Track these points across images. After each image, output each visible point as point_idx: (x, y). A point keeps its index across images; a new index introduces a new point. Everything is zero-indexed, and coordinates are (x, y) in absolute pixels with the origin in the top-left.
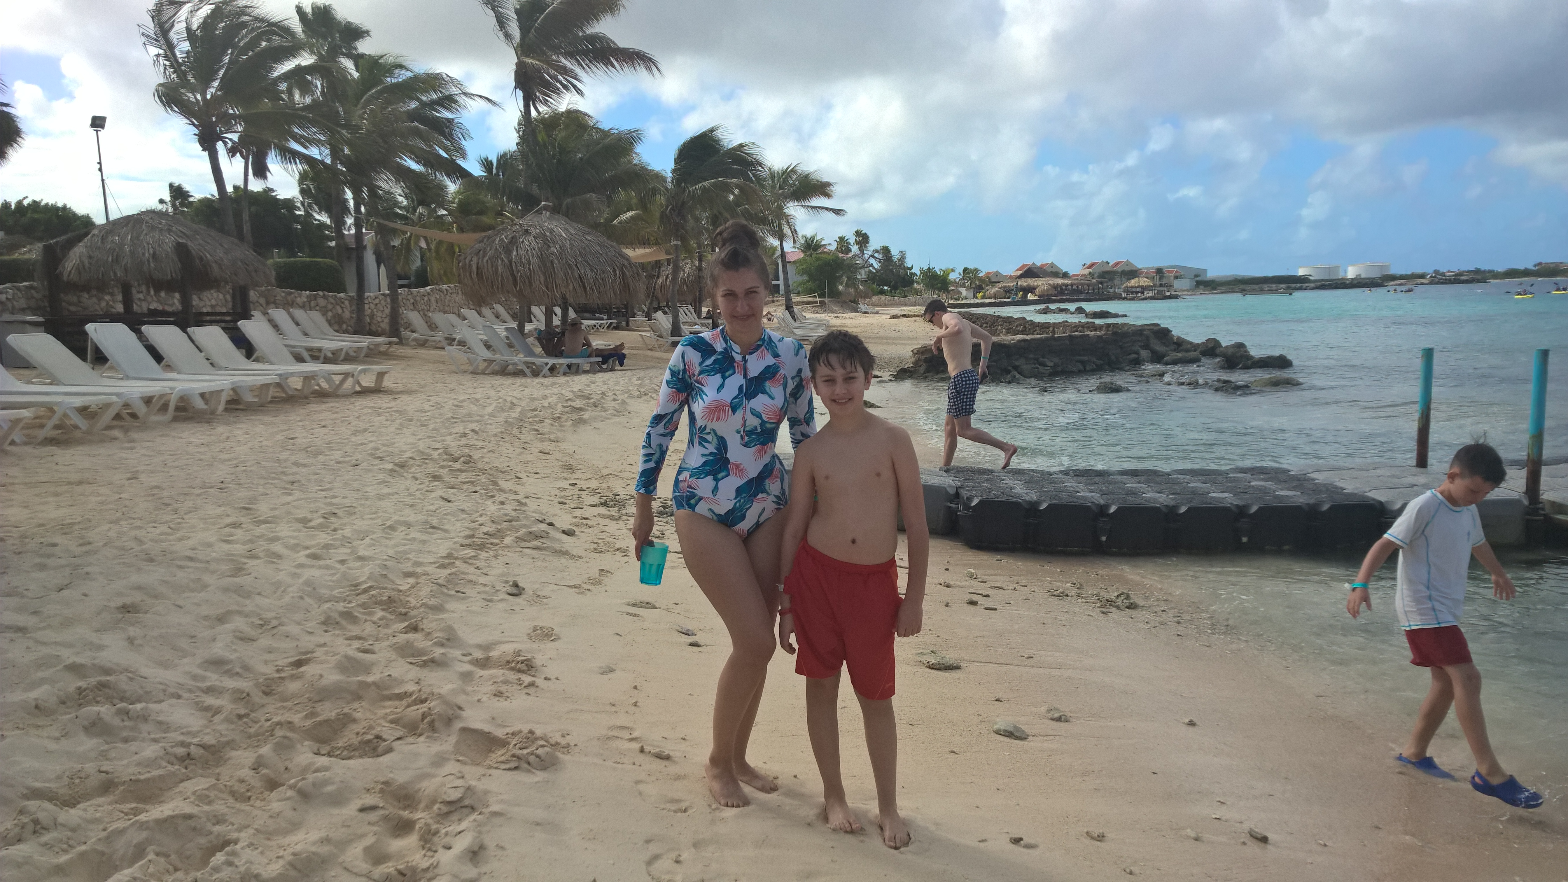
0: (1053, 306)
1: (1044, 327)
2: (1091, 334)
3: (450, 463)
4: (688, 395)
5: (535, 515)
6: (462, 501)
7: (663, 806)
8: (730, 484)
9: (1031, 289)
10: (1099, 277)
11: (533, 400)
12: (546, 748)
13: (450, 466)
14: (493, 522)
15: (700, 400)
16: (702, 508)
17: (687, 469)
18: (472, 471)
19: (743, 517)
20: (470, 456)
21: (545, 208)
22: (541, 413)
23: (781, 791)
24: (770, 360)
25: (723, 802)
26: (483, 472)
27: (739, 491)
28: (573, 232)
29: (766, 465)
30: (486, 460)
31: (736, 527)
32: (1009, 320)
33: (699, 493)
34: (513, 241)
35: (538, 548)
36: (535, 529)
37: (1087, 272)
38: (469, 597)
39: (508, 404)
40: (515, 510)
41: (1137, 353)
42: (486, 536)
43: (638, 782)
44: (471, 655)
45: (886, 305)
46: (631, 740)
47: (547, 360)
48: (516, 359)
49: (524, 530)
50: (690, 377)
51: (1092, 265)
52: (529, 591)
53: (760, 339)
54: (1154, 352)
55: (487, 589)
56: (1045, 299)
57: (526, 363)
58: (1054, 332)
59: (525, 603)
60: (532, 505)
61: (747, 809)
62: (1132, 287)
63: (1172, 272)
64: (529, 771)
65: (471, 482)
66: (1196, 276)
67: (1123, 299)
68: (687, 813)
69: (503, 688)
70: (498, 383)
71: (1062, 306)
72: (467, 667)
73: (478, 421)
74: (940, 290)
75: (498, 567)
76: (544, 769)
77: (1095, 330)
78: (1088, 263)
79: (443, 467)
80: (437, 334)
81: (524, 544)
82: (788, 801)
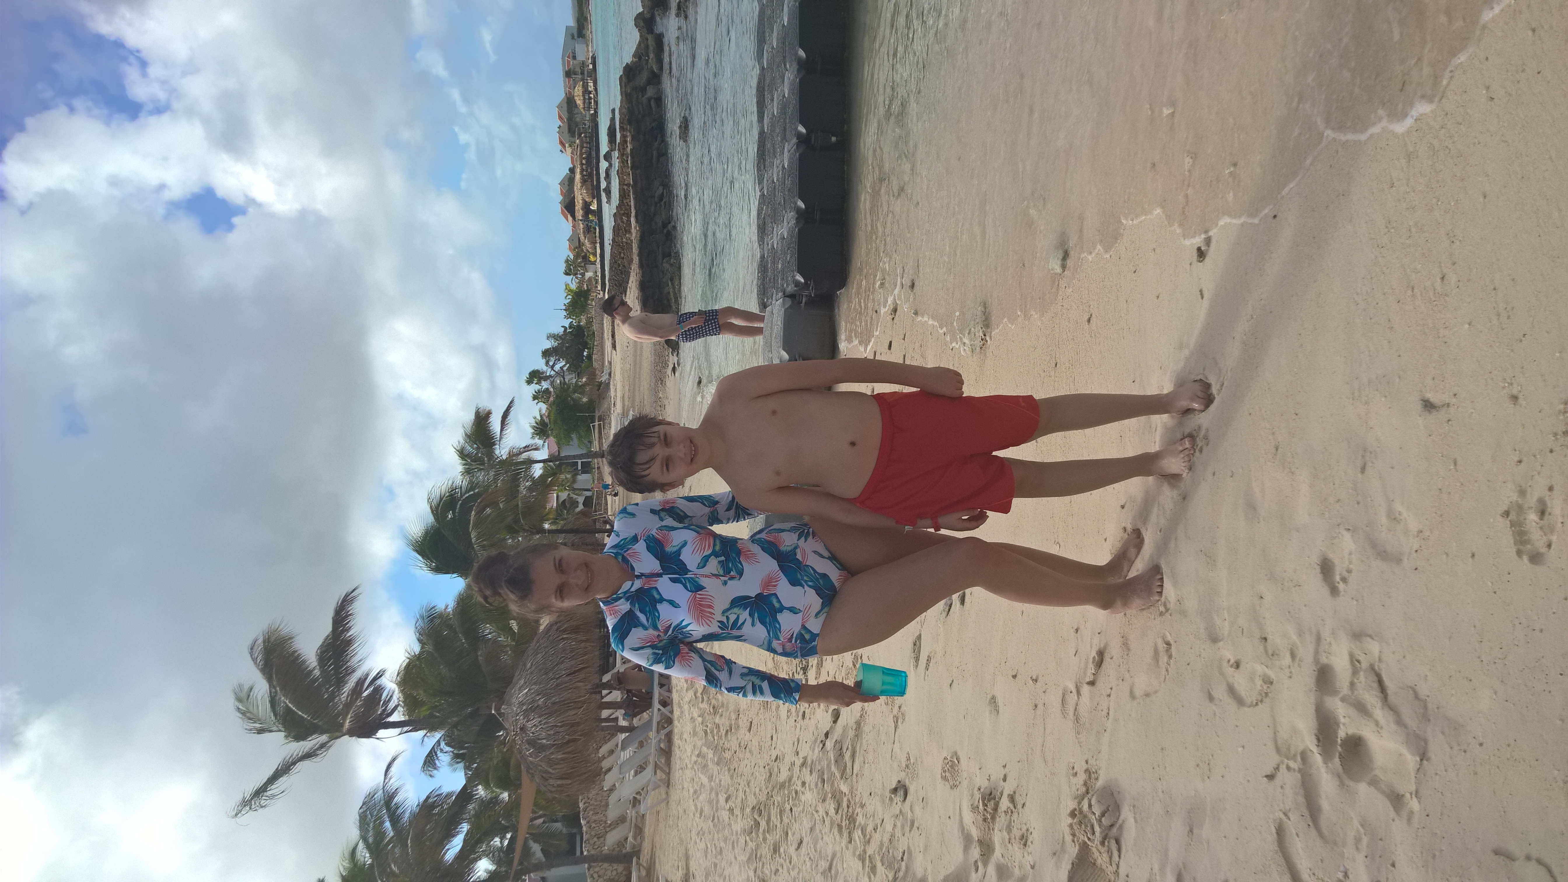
0: (603, 184)
1: (623, 195)
2: (629, 146)
3: (761, 830)
4: (683, 643)
5: (816, 751)
6: (800, 828)
7: (1164, 671)
8: (786, 592)
9: (586, 206)
10: (573, 136)
11: (695, 734)
12: (1093, 802)
13: (764, 831)
14: (824, 800)
15: (689, 628)
16: (815, 626)
17: (770, 643)
18: (769, 809)
19: (825, 576)
20: (753, 808)
21: (498, 709)
22: (709, 725)
23: (1139, 525)
24: (641, 547)
25: (1157, 598)
26: (769, 796)
27: (794, 582)
28: (522, 682)
29: (763, 549)
30: (757, 790)
31: (836, 584)
32: (616, 230)
33: (797, 629)
34: (532, 743)
35: (853, 756)
36: (832, 756)
37: (569, 150)
38: (909, 848)
39: (700, 760)
40: (811, 772)
41: (649, 99)
42: (840, 812)
43: (1132, 696)
44: (976, 862)
45: (603, 354)
46: (1079, 693)
47: (656, 710)
48: (654, 742)
49: (833, 767)
50: (661, 641)
51: (562, 144)
52: (902, 776)
53: (616, 558)
54: (649, 82)
55: (899, 824)
56: (595, 192)
57: (658, 732)
58: (628, 185)
59: (914, 783)
60: (805, 750)
61: (1164, 567)
62: (584, 103)
63: (569, 62)
64: (1121, 827)
65: (781, 812)
66: (573, 37)
67: (596, 112)
68: (1172, 642)
69: (1017, 833)
70: (678, 762)
71: (603, 175)
72: (991, 870)
73: (717, 795)
74: (587, 299)
75: (874, 805)
76: (1118, 807)
77: (626, 142)
78: (560, 147)
79: (765, 839)
80: (629, 815)
81: (848, 771)
82: (1153, 518)
